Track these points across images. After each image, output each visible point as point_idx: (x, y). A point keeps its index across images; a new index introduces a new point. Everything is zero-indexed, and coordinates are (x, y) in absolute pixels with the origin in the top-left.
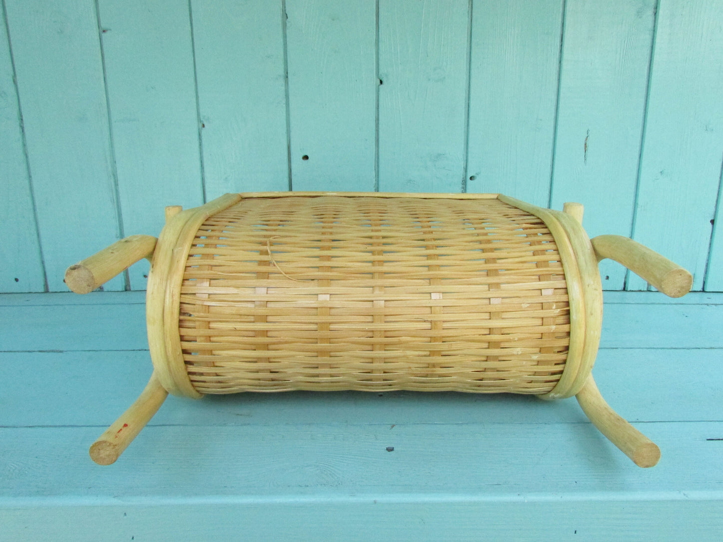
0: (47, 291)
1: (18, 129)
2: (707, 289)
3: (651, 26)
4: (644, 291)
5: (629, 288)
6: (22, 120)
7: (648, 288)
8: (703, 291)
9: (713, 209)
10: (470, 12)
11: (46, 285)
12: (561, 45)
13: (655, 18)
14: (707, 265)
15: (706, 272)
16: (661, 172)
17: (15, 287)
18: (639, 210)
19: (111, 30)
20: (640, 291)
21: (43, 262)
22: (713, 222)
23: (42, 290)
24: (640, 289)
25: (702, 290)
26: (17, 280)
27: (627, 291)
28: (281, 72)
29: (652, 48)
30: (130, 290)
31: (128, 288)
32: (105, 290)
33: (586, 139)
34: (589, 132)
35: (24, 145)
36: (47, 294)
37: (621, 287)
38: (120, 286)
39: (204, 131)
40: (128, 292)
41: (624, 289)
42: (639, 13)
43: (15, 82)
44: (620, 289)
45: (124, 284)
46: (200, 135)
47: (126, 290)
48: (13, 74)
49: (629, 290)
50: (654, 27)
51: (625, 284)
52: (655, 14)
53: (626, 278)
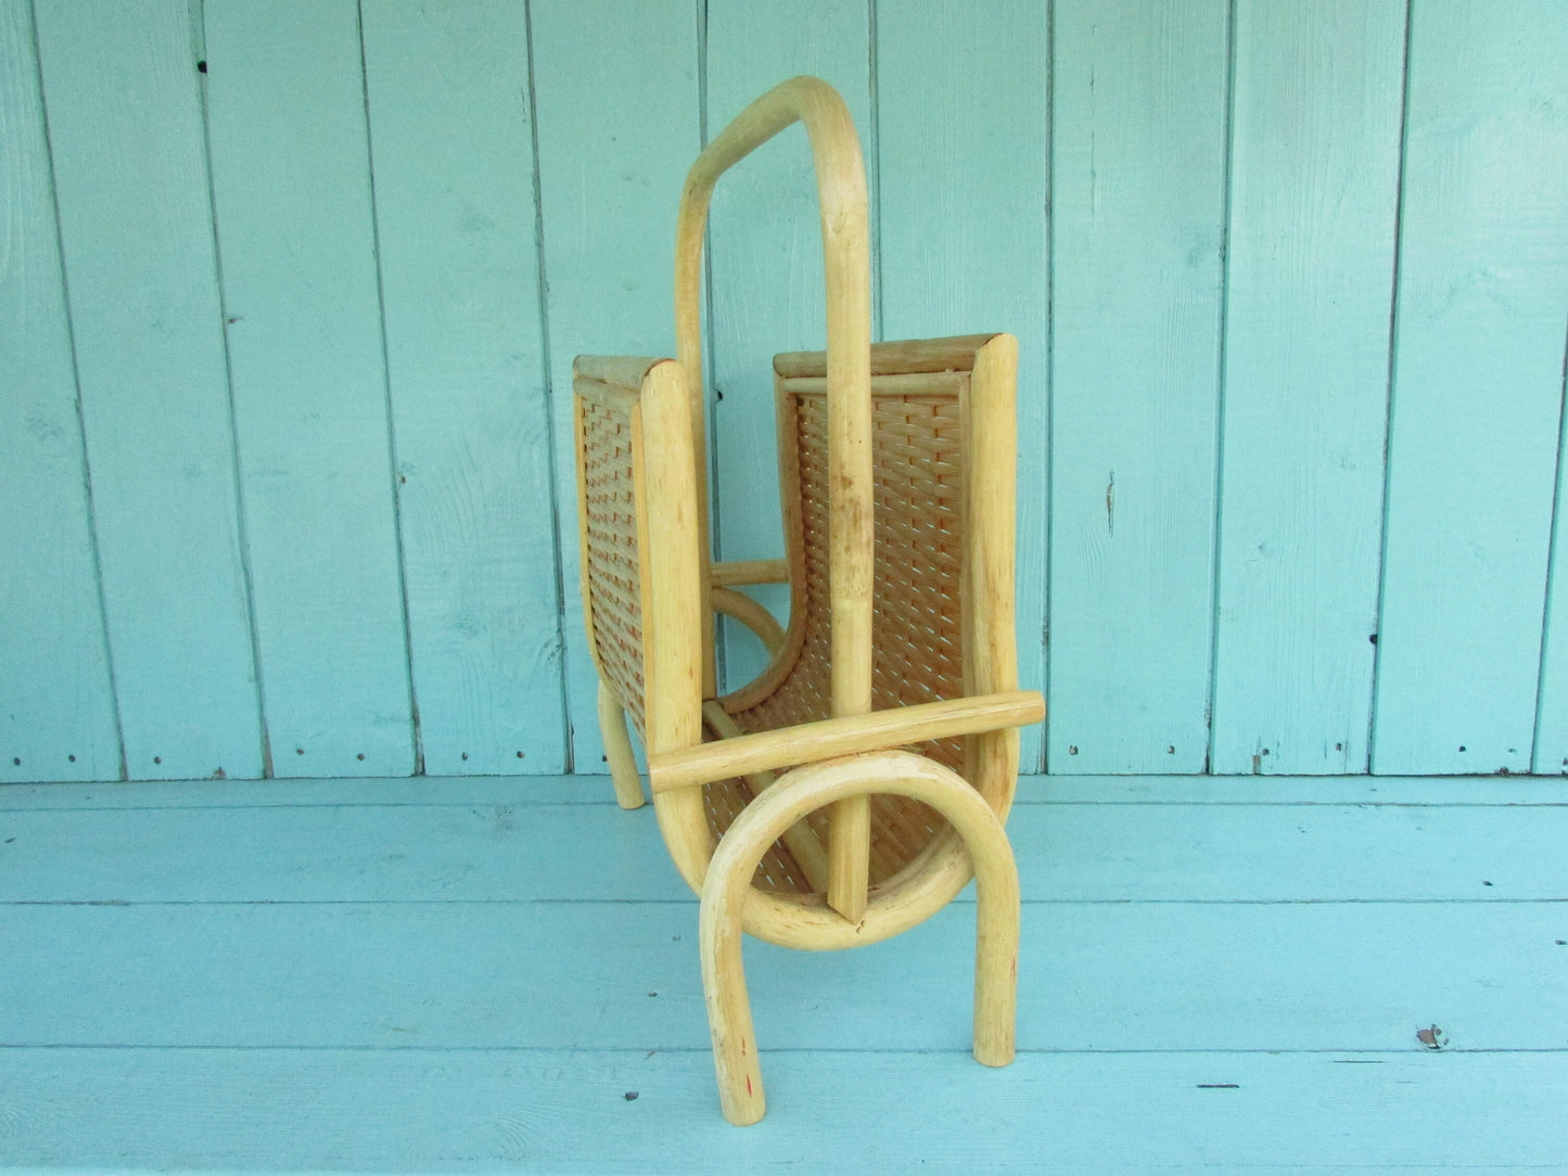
0: (124, 779)
1: (82, 492)
2: (1377, 770)
3: (1217, 277)
4: (1247, 775)
5: (1216, 769)
6: (89, 474)
7: (1255, 768)
8: (1370, 774)
9: (1373, 613)
10: (877, 269)
11: (124, 769)
12: (1050, 321)
13: (1224, 266)
14: (1372, 723)
15: (1371, 737)
16: (1260, 548)
17: (70, 772)
18: (1222, 619)
19: (242, 318)
20: (1240, 775)
21: (119, 727)
22: (1374, 639)
23: (115, 776)
24: (1239, 771)
25: (1366, 772)
26: (72, 758)
27: (1212, 775)
28: (539, 383)
29: (1223, 317)
30: (272, 777)
31: (269, 773)
32: (228, 776)
33: (1109, 490)
34: (1115, 476)
35: (91, 519)
36: (126, 785)
37: (1201, 765)
38: (254, 770)
39: (403, 490)
40: (266, 782)
41: (1208, 771)
42: (1192, 261)
43: (78, 410)
44: (1199, 771)
45: (261, 768)
46: (396, 496)
47: (265, 777)
48: (76, 396)
49: (1215, 773)
50: (1224, 281)
51: (1208, 760)
52: (1224, 258)
53: (1208, 749)
